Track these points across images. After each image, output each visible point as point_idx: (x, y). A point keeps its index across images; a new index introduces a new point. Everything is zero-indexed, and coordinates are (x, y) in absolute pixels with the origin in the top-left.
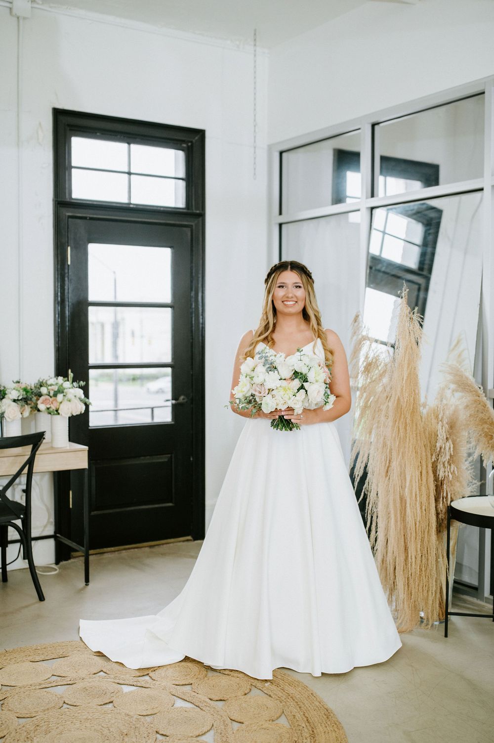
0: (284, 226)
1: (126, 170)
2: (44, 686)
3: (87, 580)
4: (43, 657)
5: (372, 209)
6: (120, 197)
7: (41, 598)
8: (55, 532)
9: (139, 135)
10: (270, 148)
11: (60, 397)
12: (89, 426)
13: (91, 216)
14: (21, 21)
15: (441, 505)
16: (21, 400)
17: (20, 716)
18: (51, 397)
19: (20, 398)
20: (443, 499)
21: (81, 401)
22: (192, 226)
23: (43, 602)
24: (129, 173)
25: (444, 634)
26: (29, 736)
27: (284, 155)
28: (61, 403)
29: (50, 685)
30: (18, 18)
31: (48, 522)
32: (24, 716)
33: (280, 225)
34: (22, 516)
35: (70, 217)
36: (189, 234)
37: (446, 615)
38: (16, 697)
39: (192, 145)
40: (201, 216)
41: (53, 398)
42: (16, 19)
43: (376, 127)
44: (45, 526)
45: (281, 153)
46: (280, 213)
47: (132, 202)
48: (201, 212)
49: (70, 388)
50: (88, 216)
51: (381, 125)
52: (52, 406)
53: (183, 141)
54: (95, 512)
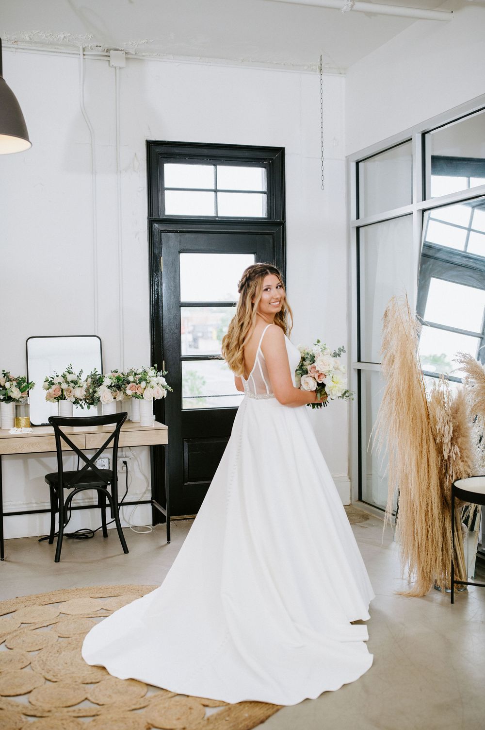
0: (361, 230)
1: (213, 188)
2: (91, 616)
3: (169, 539)
4: (101, 595)
5: (424, 211)
6: (207, 211)
7: (126, 551)
8: (152, 498)
9: (223, 157)
10: (348, 159)
11: (143, 384)
12: (182, 409)
13: (181, 230)
14: (118, 71)
15: (447, 482)
16: (114, 386)
17: (62, 636)
18: (137, 384)
19: (113, 385)
20: (449, 477)
21: (163, 387)
22: (274, 233)
23: (126, 554)
24: (216, 191)
25: (450, 600)
26: (59, 650)
27: (360, 164)
28: (145, 389)
29: (95, 616)
30: (115, 68)
31: (147, 490)
32: (65, 636)
33: (358, 229)
34: (109, 482)
35: (162, 231)
36: (271, 241)
37: (452, 583)
38: (66, 622)
39: (273, 162)
40: (282, 224)
41: (139, 385)
42: (114, 69)
43: (427, 135)
44: (145, 493)
45: (357, 163)
46: (358, 218)
47: (219, 215)
48: (282, 221)
49: (153, 377)
50: (179, 229)
51: (431, 132)
52: (137, 391)
53: (265, 159)
54: (188, 483)
